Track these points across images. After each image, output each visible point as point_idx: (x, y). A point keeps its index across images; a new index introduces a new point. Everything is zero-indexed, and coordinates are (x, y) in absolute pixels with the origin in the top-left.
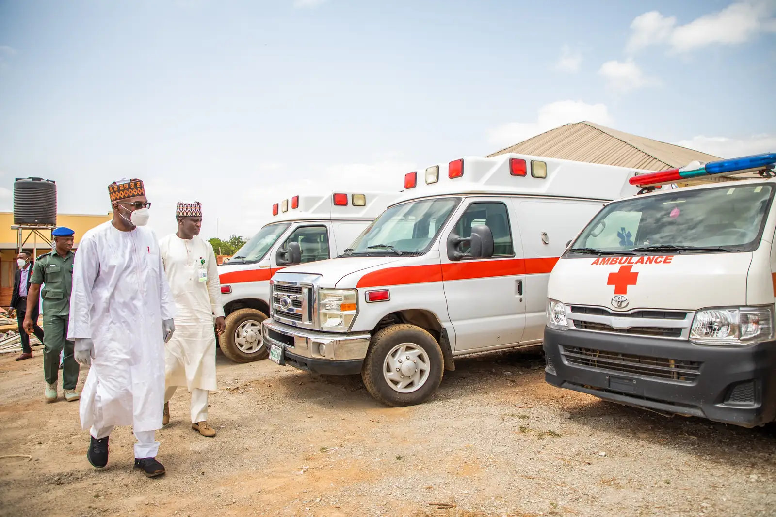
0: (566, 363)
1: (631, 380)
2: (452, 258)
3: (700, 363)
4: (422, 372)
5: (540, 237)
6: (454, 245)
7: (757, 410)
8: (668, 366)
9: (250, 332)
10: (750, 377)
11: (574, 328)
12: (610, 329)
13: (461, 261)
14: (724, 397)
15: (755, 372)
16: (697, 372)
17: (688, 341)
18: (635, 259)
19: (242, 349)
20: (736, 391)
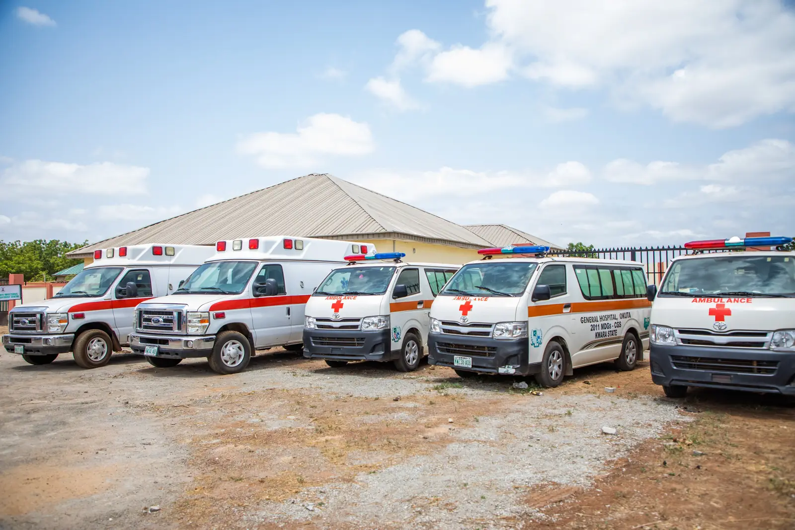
0: (313, 345)
1: (340, 349)
2: (254, 296)
3: (364, 338)
4: (240, 356)
5: (300, 284)
6: (255, 288)
7: (383, 354)
8: (354, 341)
9: (97, 346)
10: (381, 342)
11: (317, 328)
12: (333, 328)
13: (260, 297)
14: (373, 350)
15: (383, 340)
16: (364, 342)
17: (361, 330)
18: (343, 297)
19: (92, 358)
20: (377, 348)
